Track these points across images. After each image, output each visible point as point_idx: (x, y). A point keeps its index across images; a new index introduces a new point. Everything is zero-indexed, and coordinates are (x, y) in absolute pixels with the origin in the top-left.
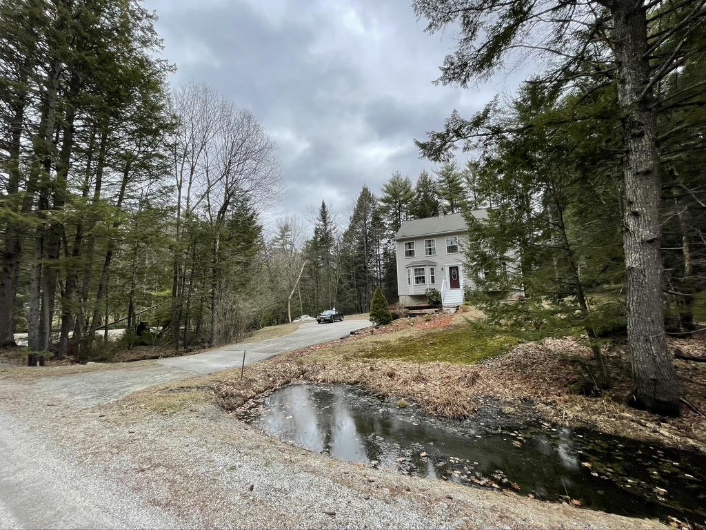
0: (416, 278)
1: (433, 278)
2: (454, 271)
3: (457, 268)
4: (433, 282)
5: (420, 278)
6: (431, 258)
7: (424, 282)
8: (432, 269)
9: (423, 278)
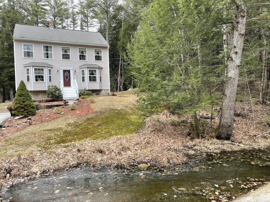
0: (36, 77)
1: (50, 77)
2: (67, 73)
3: (69, 71)
4: (50, 80)
5: (39, 77)
6: (48, 61)
7: (43, 80)
8: (50, 71)
9: (42, 77)
